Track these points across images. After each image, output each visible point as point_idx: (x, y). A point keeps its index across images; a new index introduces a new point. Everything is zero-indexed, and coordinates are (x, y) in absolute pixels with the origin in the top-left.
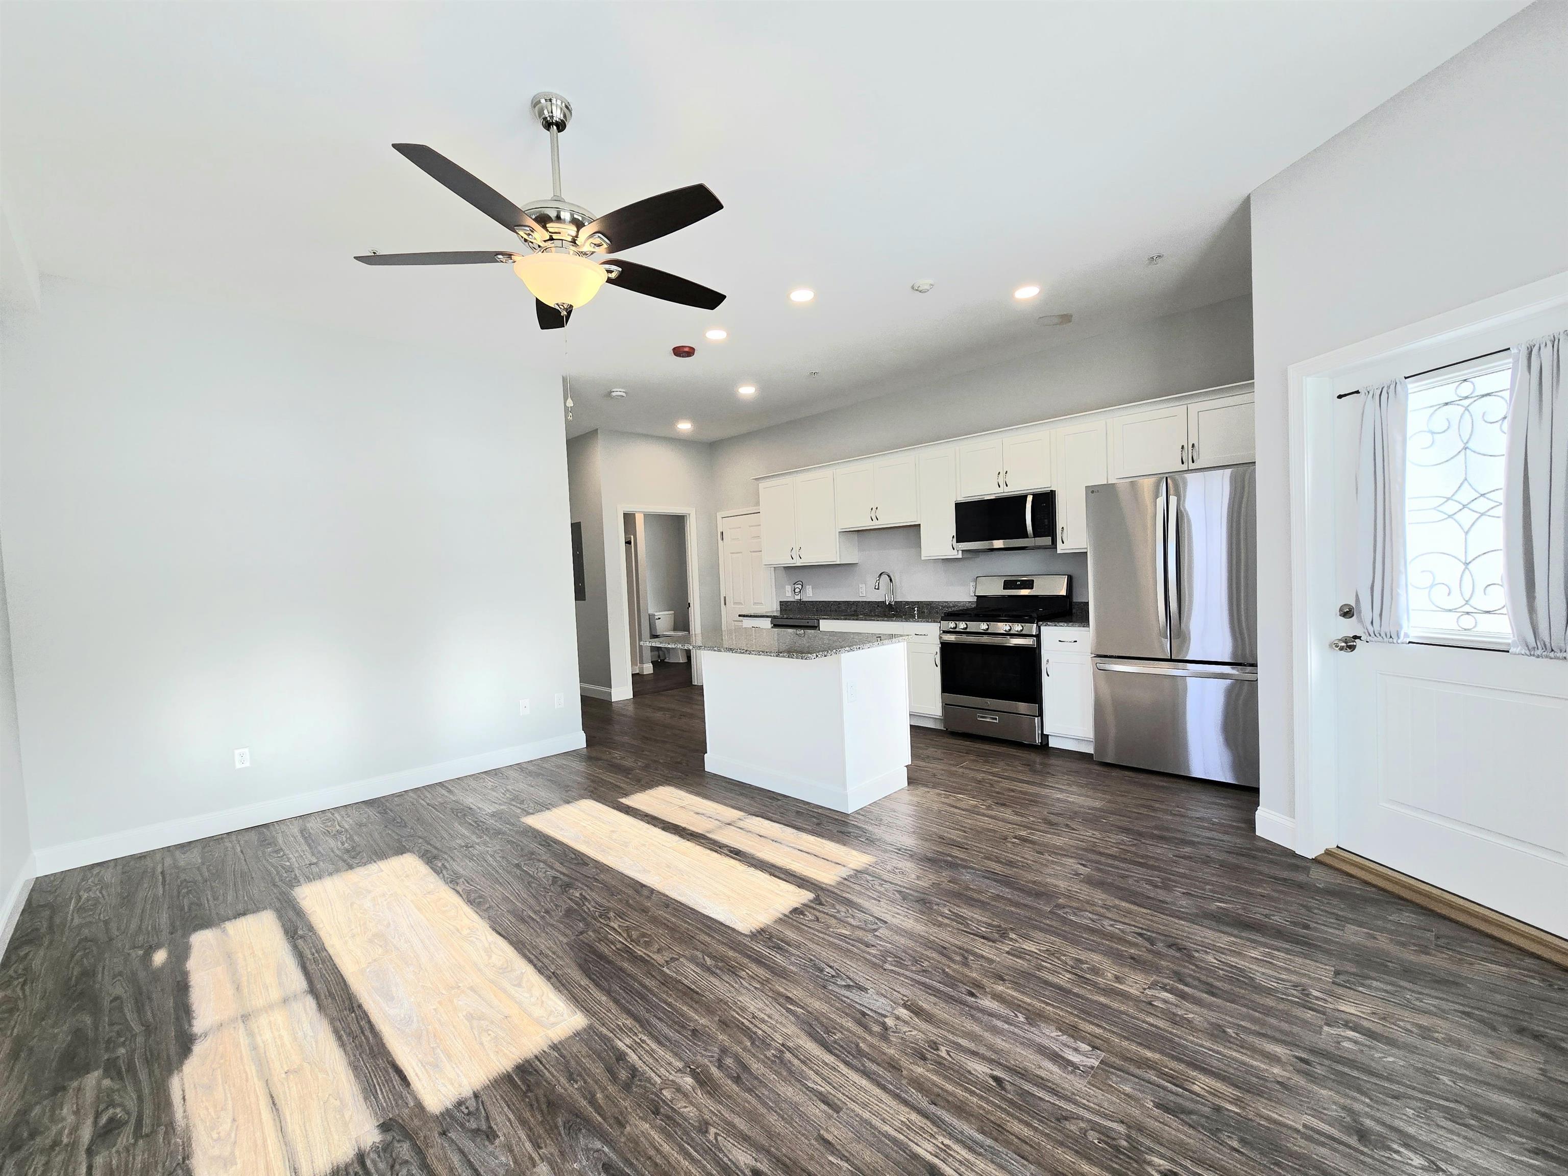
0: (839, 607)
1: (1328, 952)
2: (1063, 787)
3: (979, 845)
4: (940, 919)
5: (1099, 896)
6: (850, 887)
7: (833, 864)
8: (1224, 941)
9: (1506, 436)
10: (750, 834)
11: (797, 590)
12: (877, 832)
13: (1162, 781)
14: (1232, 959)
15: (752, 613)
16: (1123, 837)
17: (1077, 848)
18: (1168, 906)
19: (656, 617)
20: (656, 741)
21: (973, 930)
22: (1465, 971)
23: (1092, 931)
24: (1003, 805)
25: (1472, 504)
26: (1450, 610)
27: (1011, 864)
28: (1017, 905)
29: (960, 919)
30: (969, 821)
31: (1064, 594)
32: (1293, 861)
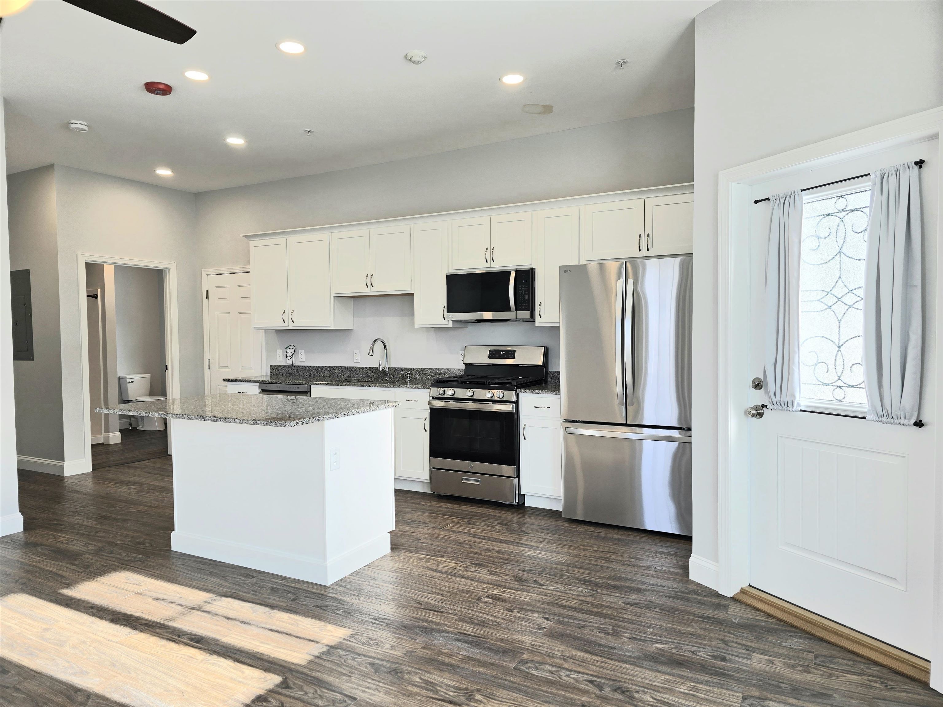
0: (333, 373)
1: (739, 680)
2: (534, 544)
3: (454, 608)
4: (410, 688)
5: (558, 648)
6: (320, 665)
7: (306, 642)
8: (658, 679)
9: (866, 244)
10: (216, 618)
11: (289, 354)
12: (356, 602)
13: (617, 534)
14: (665, 696)
15: (240, 377)
16: (583, 589)
17: (542, 602)
18: (616, 651)
19: (128, 381)
20: (116, 520)
21: (441, 696)
22: (834, 683)
23: (551, 683)
24: (480, 565)
25: (844, 297)
26: (828, 385)
27: (482, 624)
28: (485, 664)
29: (430, 686)
30: (447, 584)
31: (542, 364)
32: (716, 600)
